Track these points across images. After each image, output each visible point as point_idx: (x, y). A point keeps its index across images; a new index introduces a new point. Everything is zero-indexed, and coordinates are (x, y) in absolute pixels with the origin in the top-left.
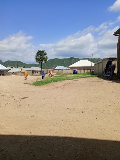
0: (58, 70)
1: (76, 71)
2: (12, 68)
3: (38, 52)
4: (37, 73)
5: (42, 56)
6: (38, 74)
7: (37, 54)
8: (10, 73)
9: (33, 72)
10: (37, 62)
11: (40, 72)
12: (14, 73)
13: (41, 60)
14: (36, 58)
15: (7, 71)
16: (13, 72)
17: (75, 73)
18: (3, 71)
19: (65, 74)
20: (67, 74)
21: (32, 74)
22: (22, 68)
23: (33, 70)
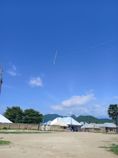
2: (85, 123)
3: (110, 107)
4: (112, 130)
5: (116, 110)
6: (113, 132)
7: (110, 109)
8: (83, 129)
9: (107, 128)
10: (110, 117)
11: (115, 130)
12: (87, 130)
13: (115, 115)
14: (108, 113)
15: (80, 126)
16: (86, 128)
18: (77, 126)
21: (107, 132)
22: (94, 124)
23: (106, 126)
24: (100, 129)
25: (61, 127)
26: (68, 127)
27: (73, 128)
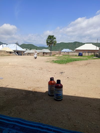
0: (64, 52)
1: (81, 54)
2: (27, 49)
3: (49, 37)
4: (47, 54)
5: (52, 40)
6: (48, 55)
7: (48, 38)
8: (26, 53)
9: (44, 53)
10: (47, 45)
12: (29, 54)
13: (51, 44)
14: (47, 42)
15: (24, 52)
16: (29, 53)
17: (80, 55)
18: (21, 52)
19: (71, 56)
20: (73, 55)
21: (43, 55)
22: (35, 50)
23: (44, 52)
24: (39, 54)
25: (7, 52)
26: (14, 52)
27: (18, 53)
